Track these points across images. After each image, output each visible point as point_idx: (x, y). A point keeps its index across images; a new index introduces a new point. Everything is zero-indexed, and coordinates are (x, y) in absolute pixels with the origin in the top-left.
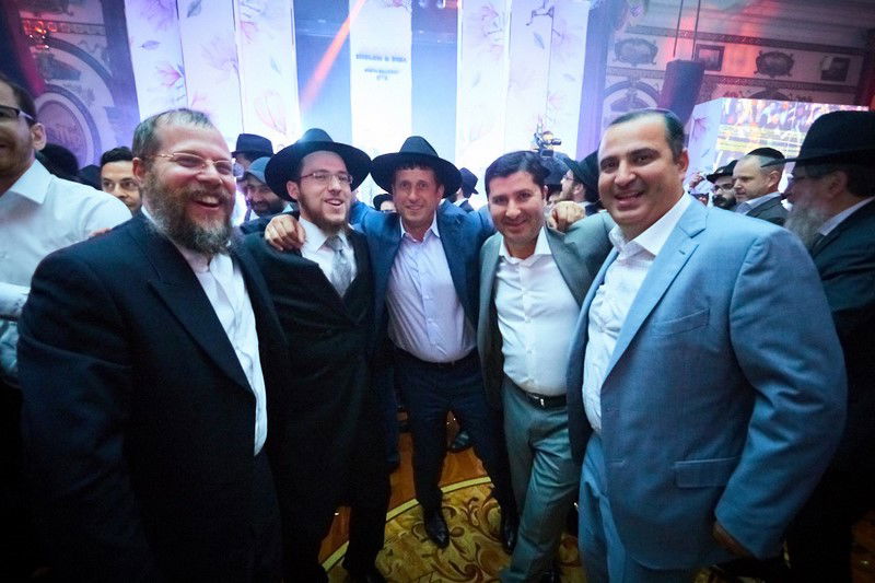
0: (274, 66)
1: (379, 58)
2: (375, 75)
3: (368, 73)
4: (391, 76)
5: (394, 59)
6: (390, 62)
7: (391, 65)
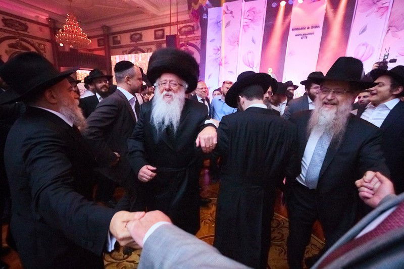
0: (253, 41)
1: (305, 29)
2: (300, 37)
3: (297, 37)
4: (308, 36)
5: (312, 27)
6: (310, 29)
7: (310, 31)
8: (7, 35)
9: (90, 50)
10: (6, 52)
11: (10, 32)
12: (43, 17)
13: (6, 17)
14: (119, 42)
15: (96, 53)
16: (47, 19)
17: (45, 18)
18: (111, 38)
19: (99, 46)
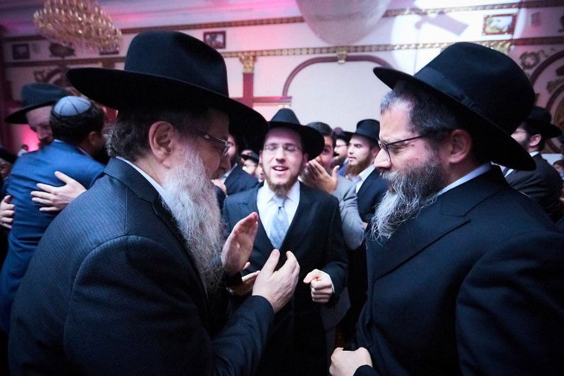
18: (8, 45)
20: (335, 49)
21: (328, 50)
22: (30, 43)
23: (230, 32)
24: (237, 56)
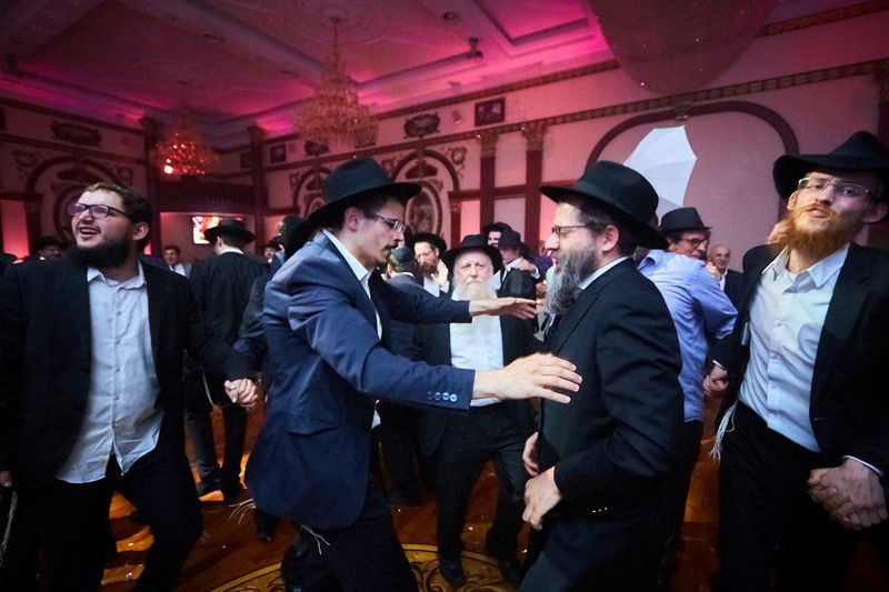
8: (58, 154)
9: (224, 177)
10: (53, 187)
11: (64, 148)
12: (134, 117)
13: (61, 121)
14: (283, 158)
15: (237, 181)
16: (140, 120)
17: (136, 118)
18: (267, 149)
19: (243, 166)
20: (670, 100)
21: (658, 102)
22: (287, 143)
23: (510, 98)
24: (520, 129)
